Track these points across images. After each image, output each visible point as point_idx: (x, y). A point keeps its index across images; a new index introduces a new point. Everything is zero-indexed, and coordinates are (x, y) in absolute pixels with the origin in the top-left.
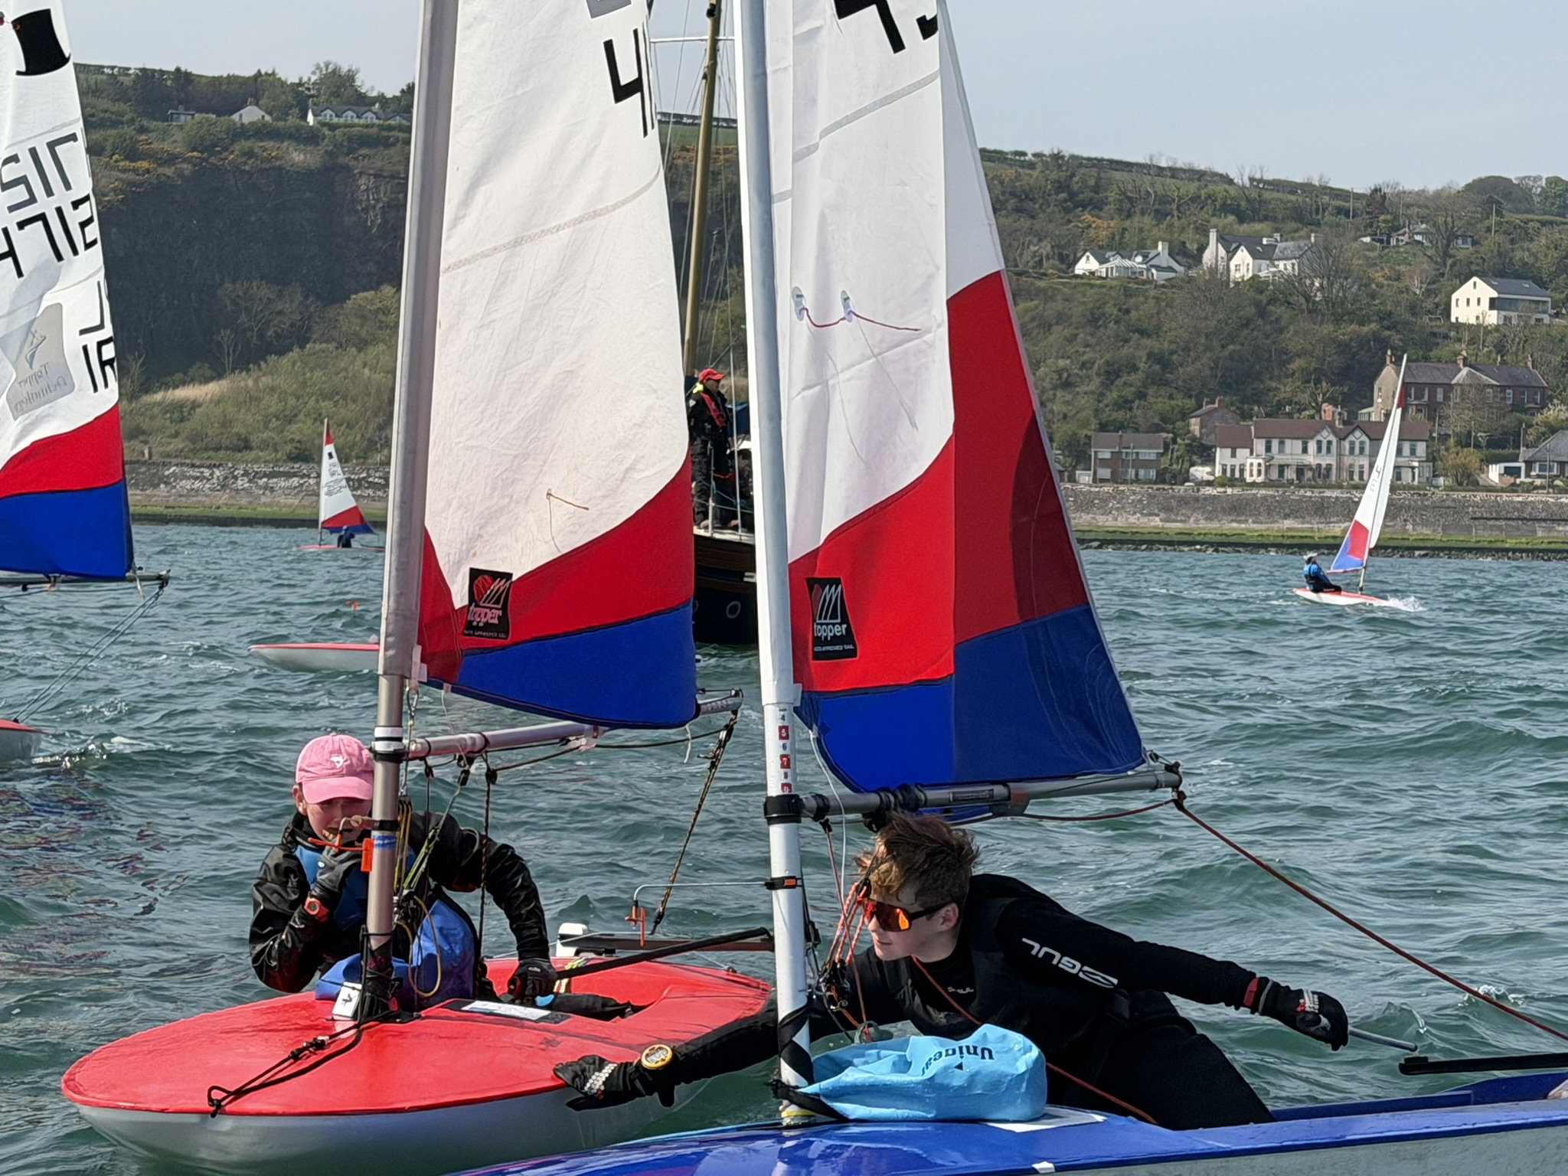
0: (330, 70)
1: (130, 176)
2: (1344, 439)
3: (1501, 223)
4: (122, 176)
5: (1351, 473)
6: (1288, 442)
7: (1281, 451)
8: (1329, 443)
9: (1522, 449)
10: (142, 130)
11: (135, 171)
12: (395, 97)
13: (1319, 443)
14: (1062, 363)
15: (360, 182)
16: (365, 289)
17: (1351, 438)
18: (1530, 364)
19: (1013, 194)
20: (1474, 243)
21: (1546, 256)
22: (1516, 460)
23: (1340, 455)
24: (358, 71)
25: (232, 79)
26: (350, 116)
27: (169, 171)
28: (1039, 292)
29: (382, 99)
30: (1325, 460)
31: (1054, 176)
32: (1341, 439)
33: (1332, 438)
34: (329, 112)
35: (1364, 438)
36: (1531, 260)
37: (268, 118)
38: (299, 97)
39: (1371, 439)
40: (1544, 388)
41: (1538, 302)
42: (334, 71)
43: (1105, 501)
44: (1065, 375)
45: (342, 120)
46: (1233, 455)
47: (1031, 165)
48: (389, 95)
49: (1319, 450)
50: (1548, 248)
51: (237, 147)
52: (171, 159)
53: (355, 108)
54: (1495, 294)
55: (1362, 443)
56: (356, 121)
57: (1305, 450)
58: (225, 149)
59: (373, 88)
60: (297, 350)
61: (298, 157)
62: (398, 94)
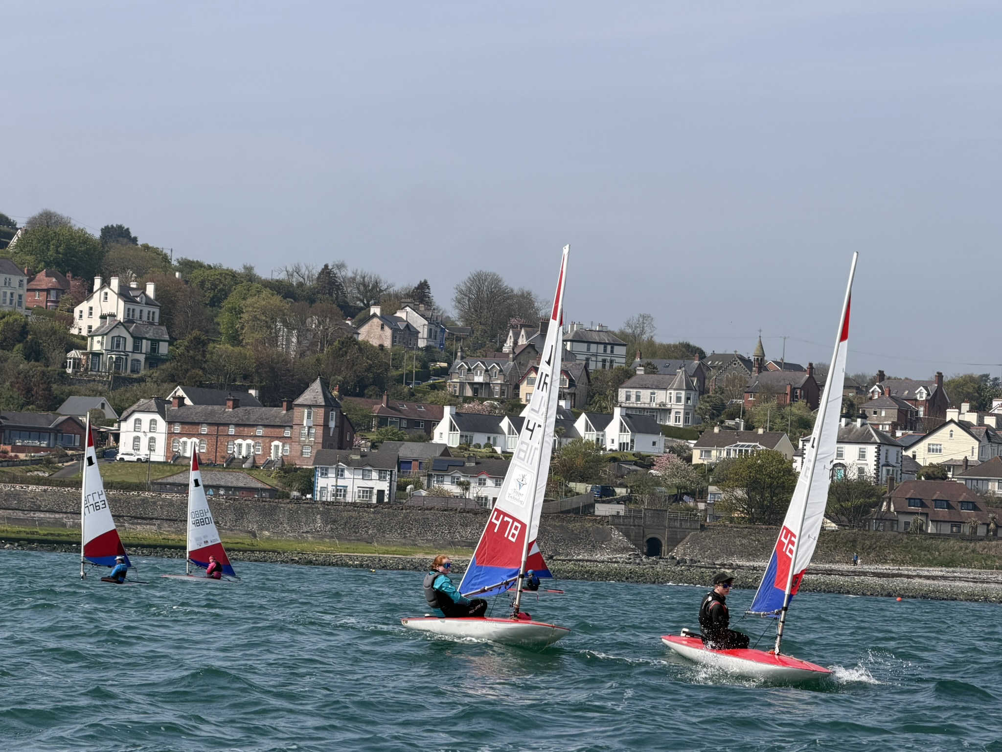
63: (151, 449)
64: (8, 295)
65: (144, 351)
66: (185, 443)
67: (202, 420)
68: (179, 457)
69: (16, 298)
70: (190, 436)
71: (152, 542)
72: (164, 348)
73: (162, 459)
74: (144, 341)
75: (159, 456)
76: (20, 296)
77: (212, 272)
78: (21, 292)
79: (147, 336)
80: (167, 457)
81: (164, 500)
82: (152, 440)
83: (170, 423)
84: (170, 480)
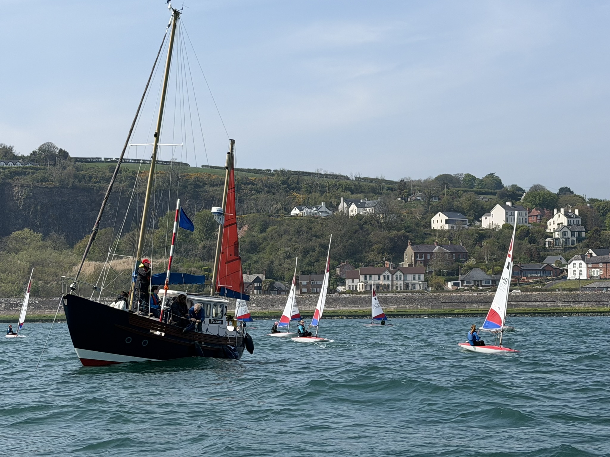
0: (2, 147)
2: (394, 274)
3: (448, 191)
5: (397, 287)
6: (373, 276)
7: (370, 279)
8: (388, 276)
9: (460, 276)
12: (28, 156)
13: (384, 276)
14: (287, 249)
15: (15, 189)
16: (18, 230)
17: (396, 274)
18: (461, 244)
19: (266, 186)
20: (439, 199)
21: (465, 203)
22: (458, 280)
23: (392, 280)
24: (13, 147)
26: (11, 164)
28: (277, 222)
29: (23, 157)
30: (387, 283)
31: (281, 179)
32: (393, 274)
33: (389, 274)
34: (2, 163)
35: (401, 274)
36: (460, 205)
39: (404, 274)
40: (467, 252)
41: (463, 221)
42: (4, 147)
43: (305, 301)
44: (288, 253)
45: (7, 166)
46: (353, 282)
47: (273, 175)
48: (26, 155)
49: (385, 279)
50: (466, 200)
53: (12, 161)
54: (447, 218)
55: (400, 275)
56: (13, 166)
57: (379, 279)
59: (19, 153)
62: (29, 155)
63: (581, 274)
64: (521, 219)
65: (576, 236)
66: (594, 271)
67: (600, 262)
68: (592, 277)
69: (524, 220)
70: (595, 268)
71: (582, 311)
72: (583, 235)
73: (585, 278)
74: (575, 232)
75: (584, 277)
76: (526, 219)
77: (602, 202)
78: (526, 217)
79: (577, 230)
80: (587, 277)
81: (586, 294)
82: (581, 271)
83: (587, 264)
84: (588, 286)
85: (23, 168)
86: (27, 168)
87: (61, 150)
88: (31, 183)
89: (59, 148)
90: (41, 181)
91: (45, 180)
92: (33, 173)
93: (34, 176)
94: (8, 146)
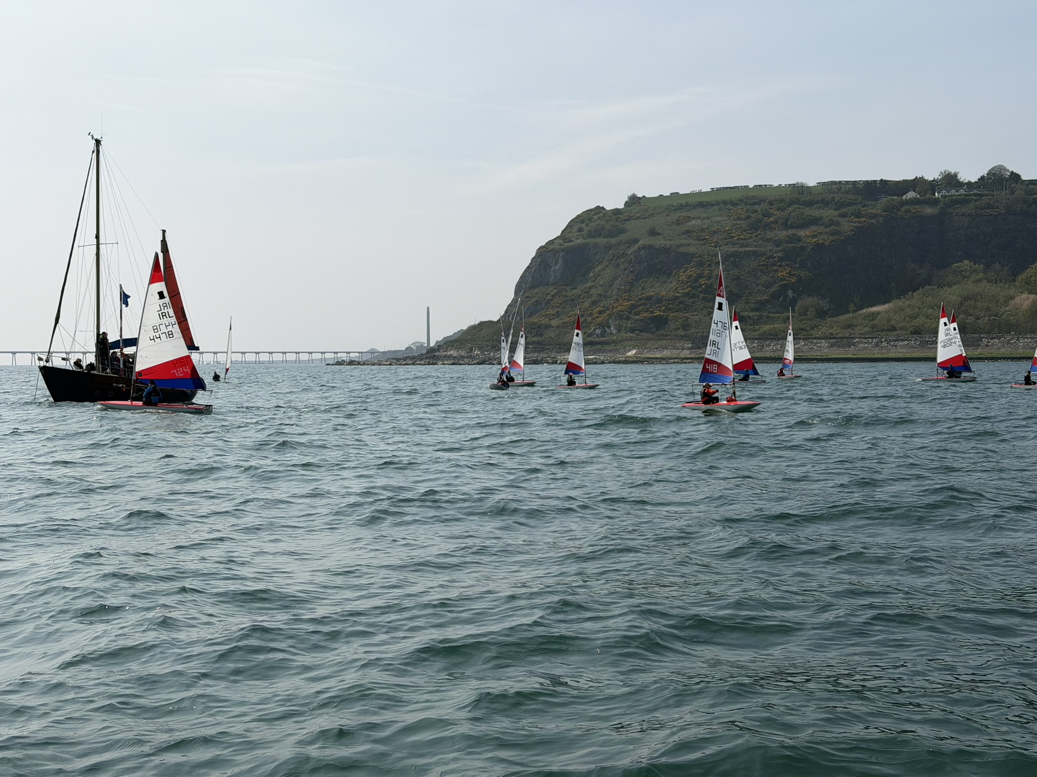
0: (946, 174)
1: (858, 224)
4: (855, 224)
10: (865, 205)
11: (859, 222)
12: (975, 182)
15: (955, 219)
16: (957, 262)
24: (959, 173)
25: (905, 181)
26: (953, 192)
27: (873, 221)
29: (969, 183)
34: (944, 191)
37: (918, 196)
38: (933, 185)
42: (948, 174)
45: (950, 194)
48: (973, 181)
51: (903, 209)
52: (875, 216)
53: (956, 188)
56: (956, 193)
58: (898, 210)
59: (965, 179)
60: (921, 289)
61: (929, 211)
62: (977, 180)
85: (966, 195)
86: (970, 195)
87: (1012, 172)
88: (973, 211)
89: (1011, 170)
90: (985, 208)
91: (989, 206)
92: (976, 200)
93: (977, 203)
94: (953, 172)
